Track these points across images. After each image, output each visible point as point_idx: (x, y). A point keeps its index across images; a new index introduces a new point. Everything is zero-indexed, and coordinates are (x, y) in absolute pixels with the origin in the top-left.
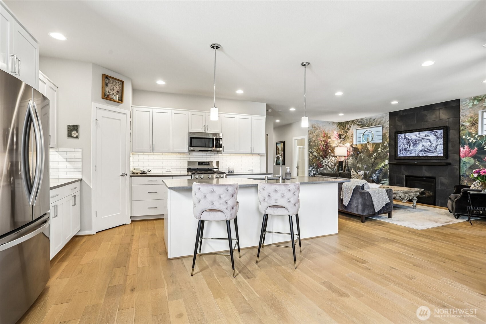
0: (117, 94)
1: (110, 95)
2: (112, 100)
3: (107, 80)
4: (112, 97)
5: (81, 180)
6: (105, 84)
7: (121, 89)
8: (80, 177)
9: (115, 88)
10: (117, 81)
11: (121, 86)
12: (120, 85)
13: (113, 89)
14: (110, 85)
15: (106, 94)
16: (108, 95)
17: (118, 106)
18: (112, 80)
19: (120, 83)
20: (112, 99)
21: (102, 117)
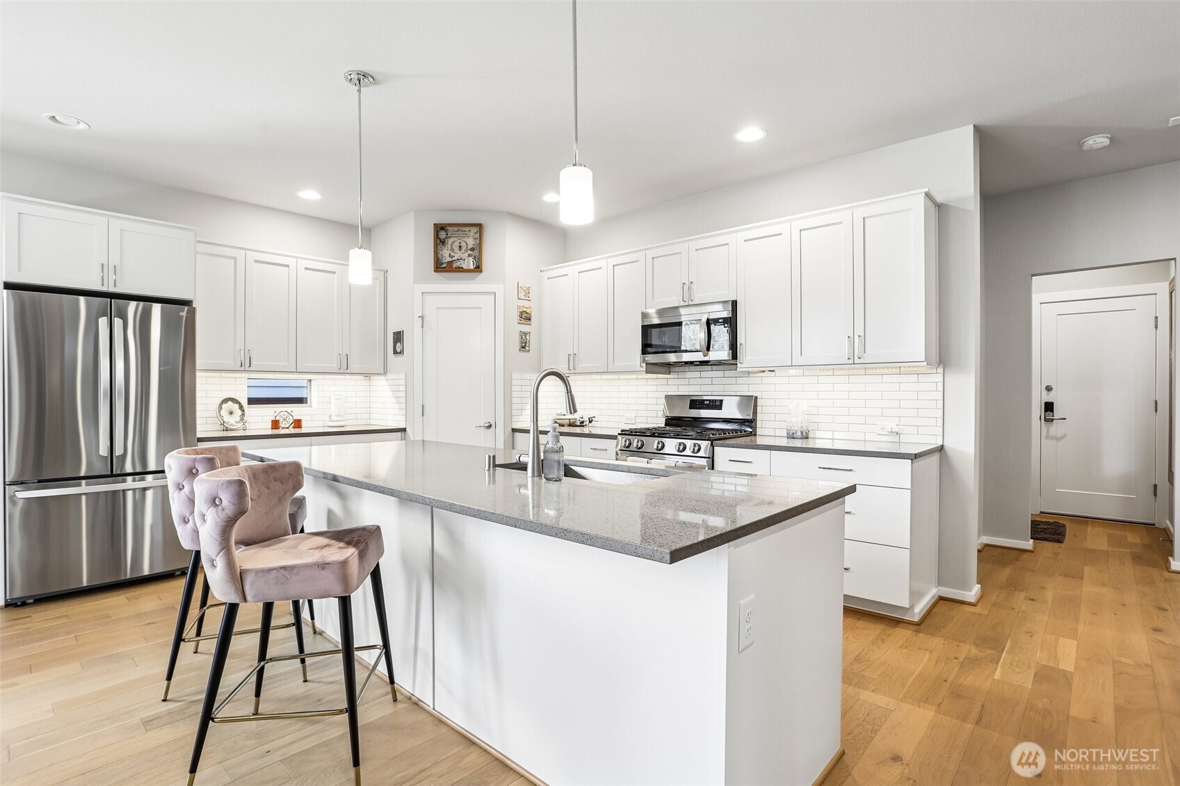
0: (469, 255)
1: (452, 261)
2: (460, 270)
3: (442, 235)
4: (459, 263)
5: (404, 430)
6: (439, 242)
7: (478, 241)
8: (402, 426)
9: (463, 244)
10: (467, 229)
11: (477, 236)
12: (475, 233)
13: (460, 247)
14: (450, 241)
15: (444, 261)
16: (449, 262)
17: (474, 279)
18: (456, 229)
19: (475, 230)
20: (459, 268)
21: (437, 308)
